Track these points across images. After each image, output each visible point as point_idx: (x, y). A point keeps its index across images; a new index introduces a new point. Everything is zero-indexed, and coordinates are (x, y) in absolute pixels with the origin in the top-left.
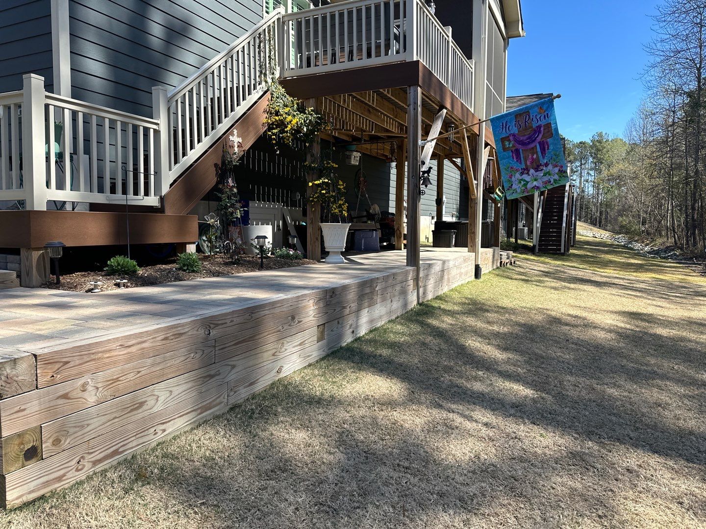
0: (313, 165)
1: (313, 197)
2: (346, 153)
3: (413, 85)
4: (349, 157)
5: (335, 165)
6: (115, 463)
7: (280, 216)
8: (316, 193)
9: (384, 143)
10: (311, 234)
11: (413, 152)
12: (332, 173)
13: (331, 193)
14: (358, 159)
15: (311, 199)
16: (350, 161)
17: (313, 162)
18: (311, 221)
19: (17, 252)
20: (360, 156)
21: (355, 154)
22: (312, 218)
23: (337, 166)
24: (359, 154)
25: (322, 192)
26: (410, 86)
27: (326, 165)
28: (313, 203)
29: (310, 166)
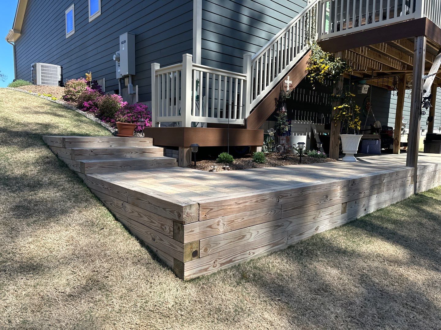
0: (337, 96)
1: (336, 117)
2: (358, 86)
3: (419, 36)
4: (360, 89)
5: (353, 95)
6: (230, 266)
7: (310, 129)
8: (339, 114)
9: (388, 77)
10: (332, 142)
11: (417, 84)
12: (351, 100)
13: (349, 114)
14: (367, 89)
15: (334, 118)
16: (361, 91)
17: (337, 94)
18: (333, 133)
19: (176, 148)
20: (369, 88)
21: (365, 86)
22: (334, 131)
23: (355, 95)
24: (368, 86)
25: (343, 113)
26: (417, 37)
27: (347, 95)
28: (336, 121)
29: (335, 96)
